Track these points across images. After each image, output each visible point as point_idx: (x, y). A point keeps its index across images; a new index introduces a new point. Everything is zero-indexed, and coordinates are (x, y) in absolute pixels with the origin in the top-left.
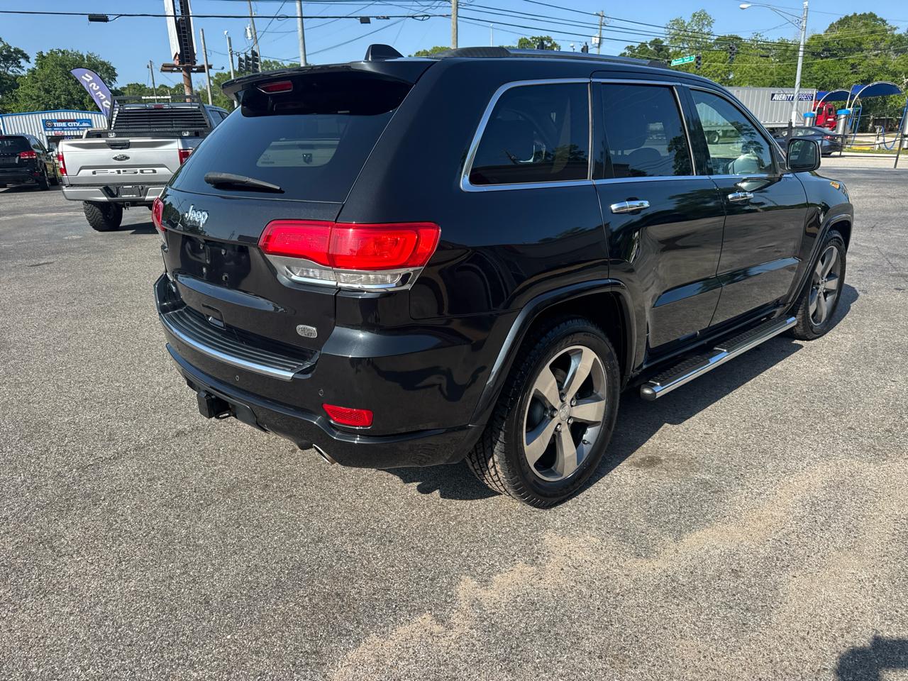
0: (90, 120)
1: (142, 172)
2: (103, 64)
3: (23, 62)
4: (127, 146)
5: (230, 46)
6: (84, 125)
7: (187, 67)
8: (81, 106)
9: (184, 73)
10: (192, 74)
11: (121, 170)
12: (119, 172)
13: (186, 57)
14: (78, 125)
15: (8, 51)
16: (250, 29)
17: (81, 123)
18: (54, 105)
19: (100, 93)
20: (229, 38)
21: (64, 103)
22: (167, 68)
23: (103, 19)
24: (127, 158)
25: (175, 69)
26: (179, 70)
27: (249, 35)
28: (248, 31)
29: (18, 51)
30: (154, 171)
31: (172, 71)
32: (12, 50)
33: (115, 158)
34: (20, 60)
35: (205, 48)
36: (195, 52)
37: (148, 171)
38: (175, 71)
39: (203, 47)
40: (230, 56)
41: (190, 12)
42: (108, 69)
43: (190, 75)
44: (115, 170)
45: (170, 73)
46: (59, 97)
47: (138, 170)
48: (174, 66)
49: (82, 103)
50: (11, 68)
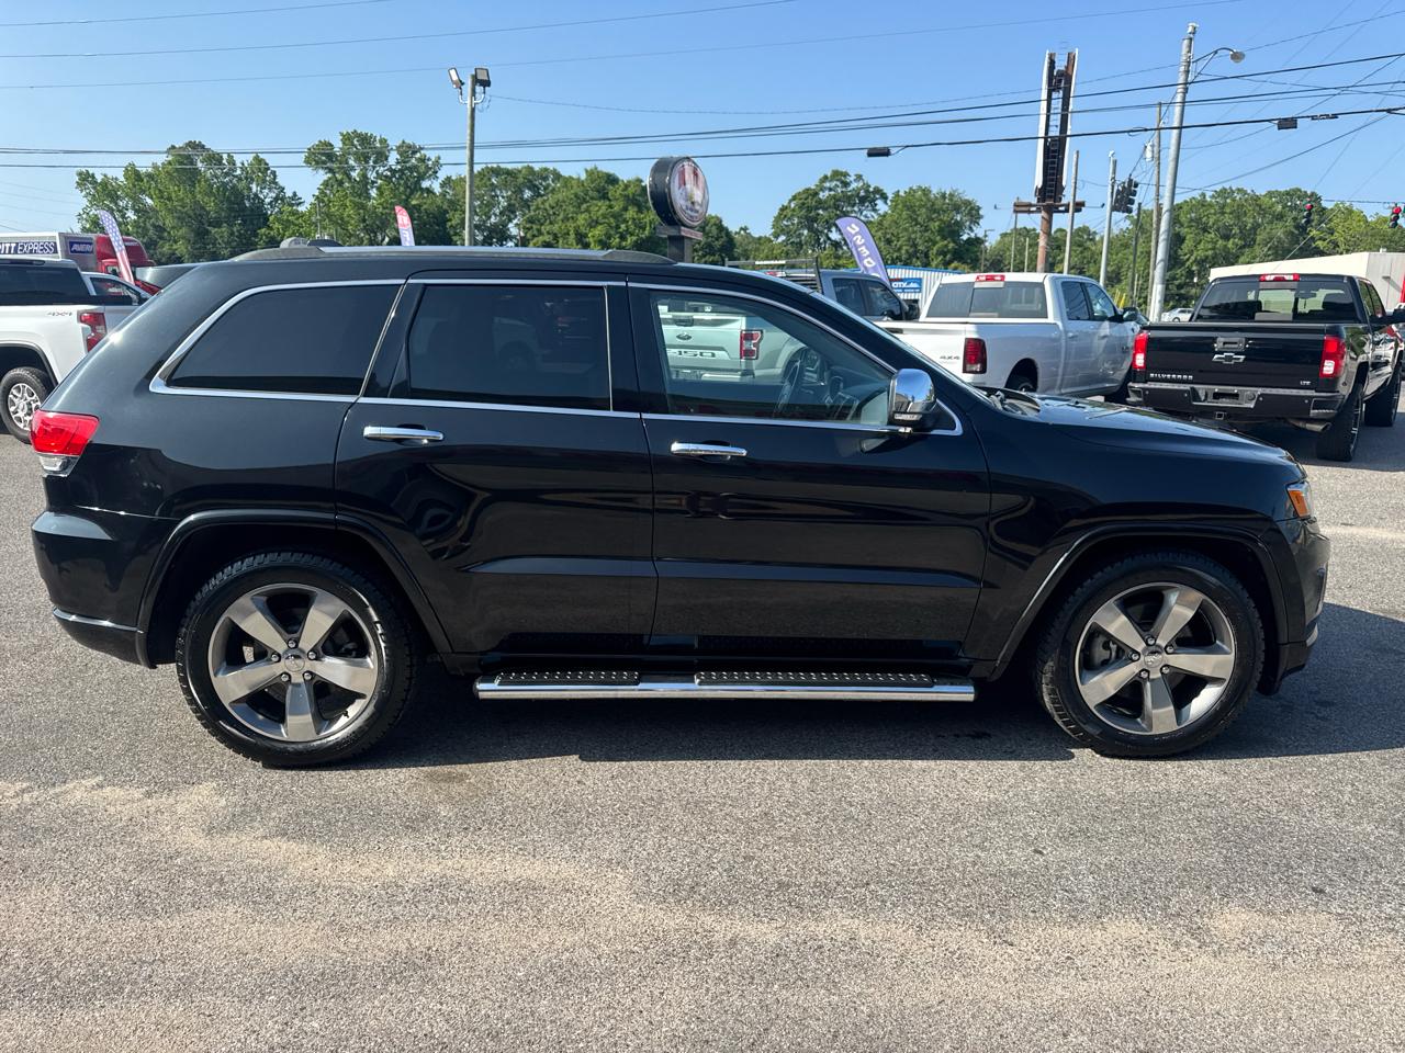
0: (920, 279)
1: (701, 354)
2: (967, 203)
3: (880, 203)
4: (690, 322)
5: (1114, 172)
6: (912, 285)
7: (1048, 205)
8: (925, 260)
9: (1043, 214)
10: (1055, 215)
11: (683, 350)
12: (680, 354)
13: (1050, 193)
14: (904, 285)
15: (867, 191)
16: (1153, 146)
17: (908, 283)
18: (892, 259)
19: (863, 248)
20: (1115, 162)
21: (904, 257)
22: (1020, 208)
23: (885, 153)
24: (689, 338)
25: (1034, 209)
26: (1039, 211)
27: (1149, 154)
28: (1149, 148)
29: (878, 191)
30: (713, 355)
31: (1030, 212)
32: (871, 189)
33: (678, 337)
34: (877, 202)
35: (1076, 179)
36: (1064, 184)
37: (707, 354)
38: (1033, 212)
39: (1074, 176)
40: (1110, 187)
41: (1069, 127)
42: (972, 209)
43: (1051, 217)
44: (676, 350)
45: (1026, 215)
46: (900, 249)
47: (698, 352)
48: (1030, 205)
49: (927, 256)
50: (864, 213)
